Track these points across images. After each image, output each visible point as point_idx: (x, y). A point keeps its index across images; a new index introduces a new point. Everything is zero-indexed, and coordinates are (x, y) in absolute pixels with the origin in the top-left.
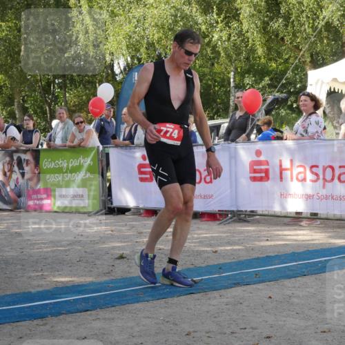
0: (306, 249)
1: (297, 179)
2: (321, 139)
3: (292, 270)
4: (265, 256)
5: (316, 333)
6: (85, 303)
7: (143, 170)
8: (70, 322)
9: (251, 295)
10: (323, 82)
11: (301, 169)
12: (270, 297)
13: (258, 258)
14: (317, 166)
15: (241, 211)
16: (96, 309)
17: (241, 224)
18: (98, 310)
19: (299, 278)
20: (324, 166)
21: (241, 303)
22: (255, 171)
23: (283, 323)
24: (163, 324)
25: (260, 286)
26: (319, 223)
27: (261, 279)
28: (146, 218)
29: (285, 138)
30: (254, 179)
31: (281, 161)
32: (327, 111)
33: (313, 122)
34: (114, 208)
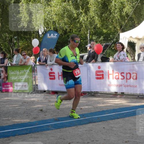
0: (119, 108)
1: (115, 78)
2: (125, 62)
3: (113, 116)
4: (102, 110)
5: (123, 142)
6: (26, 131)
7: (51, 74)
8: (20, 139)
9: (96, 127)
10: (126, 38)
11: (117, 74)
12: (104, 128)
13: (99, 111)
14: (124, 73)
15: (92, 92)
16: (31, 133)
17: (92, 97)
18: (32, 133)
19: (116, 120)
20: (126, 73)
21: (92, 130)
22: (98, 75)
23: (109, 138)
24: (59, 139)
25: (100, 123)
26: (124, 96)
27: (100, 120)
28: (52, 95)
29: (110, 61)
30: (97, 78)
31: (108, 71)
32: (128, 50)
33: (122, 55)
34: (39, 91)
